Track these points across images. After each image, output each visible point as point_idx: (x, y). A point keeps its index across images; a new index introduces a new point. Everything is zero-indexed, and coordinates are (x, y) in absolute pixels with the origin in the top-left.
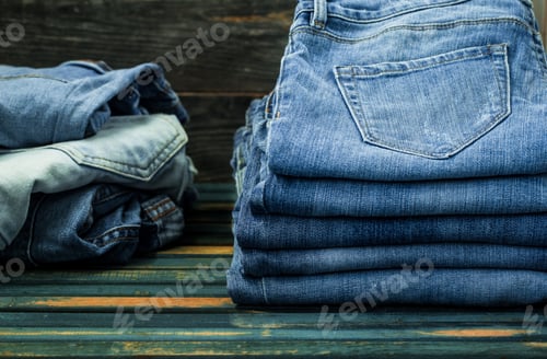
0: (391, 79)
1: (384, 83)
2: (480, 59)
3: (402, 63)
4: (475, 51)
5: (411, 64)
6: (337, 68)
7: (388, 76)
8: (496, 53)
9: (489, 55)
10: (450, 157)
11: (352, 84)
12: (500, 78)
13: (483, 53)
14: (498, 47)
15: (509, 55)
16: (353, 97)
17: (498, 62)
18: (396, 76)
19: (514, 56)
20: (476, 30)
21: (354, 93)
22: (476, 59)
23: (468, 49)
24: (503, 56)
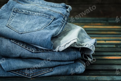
0: (25, 15)
1: (22, 15)
2: (47, 18)
3: (29, 12)
4: (47, 16)
5: (31, 13)
6: (14, 8)
7: (24, 14)
8: (51, 18)
9: (49, 18)
10: (21, 33)
11: (15, 13)
12: (47, 23)
13: (48, 17)
14: (52, 17)
15: (54, 20)
16: (13, 16)
17: (50, 20)
18: (26, 14)
19: (55, 20)
20: (51, 12)
21: (13, 15)
22: (46, 18)
23: (46, 15)
24: (52, 19)
